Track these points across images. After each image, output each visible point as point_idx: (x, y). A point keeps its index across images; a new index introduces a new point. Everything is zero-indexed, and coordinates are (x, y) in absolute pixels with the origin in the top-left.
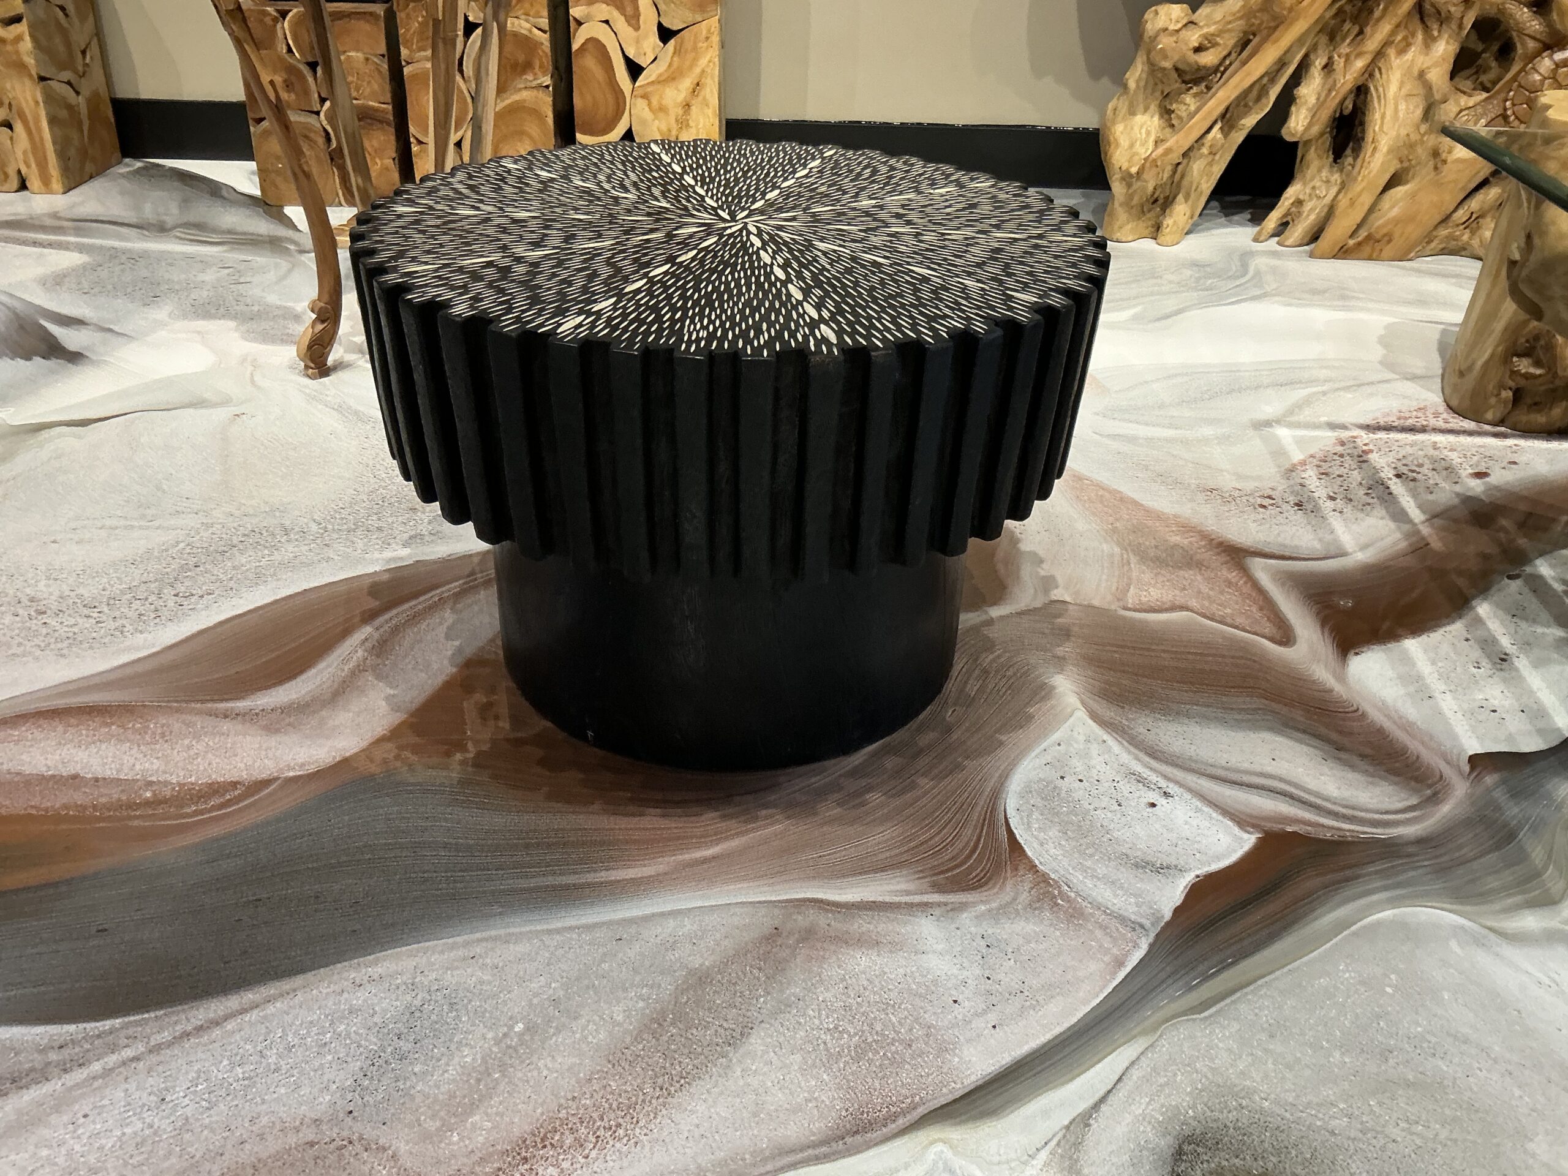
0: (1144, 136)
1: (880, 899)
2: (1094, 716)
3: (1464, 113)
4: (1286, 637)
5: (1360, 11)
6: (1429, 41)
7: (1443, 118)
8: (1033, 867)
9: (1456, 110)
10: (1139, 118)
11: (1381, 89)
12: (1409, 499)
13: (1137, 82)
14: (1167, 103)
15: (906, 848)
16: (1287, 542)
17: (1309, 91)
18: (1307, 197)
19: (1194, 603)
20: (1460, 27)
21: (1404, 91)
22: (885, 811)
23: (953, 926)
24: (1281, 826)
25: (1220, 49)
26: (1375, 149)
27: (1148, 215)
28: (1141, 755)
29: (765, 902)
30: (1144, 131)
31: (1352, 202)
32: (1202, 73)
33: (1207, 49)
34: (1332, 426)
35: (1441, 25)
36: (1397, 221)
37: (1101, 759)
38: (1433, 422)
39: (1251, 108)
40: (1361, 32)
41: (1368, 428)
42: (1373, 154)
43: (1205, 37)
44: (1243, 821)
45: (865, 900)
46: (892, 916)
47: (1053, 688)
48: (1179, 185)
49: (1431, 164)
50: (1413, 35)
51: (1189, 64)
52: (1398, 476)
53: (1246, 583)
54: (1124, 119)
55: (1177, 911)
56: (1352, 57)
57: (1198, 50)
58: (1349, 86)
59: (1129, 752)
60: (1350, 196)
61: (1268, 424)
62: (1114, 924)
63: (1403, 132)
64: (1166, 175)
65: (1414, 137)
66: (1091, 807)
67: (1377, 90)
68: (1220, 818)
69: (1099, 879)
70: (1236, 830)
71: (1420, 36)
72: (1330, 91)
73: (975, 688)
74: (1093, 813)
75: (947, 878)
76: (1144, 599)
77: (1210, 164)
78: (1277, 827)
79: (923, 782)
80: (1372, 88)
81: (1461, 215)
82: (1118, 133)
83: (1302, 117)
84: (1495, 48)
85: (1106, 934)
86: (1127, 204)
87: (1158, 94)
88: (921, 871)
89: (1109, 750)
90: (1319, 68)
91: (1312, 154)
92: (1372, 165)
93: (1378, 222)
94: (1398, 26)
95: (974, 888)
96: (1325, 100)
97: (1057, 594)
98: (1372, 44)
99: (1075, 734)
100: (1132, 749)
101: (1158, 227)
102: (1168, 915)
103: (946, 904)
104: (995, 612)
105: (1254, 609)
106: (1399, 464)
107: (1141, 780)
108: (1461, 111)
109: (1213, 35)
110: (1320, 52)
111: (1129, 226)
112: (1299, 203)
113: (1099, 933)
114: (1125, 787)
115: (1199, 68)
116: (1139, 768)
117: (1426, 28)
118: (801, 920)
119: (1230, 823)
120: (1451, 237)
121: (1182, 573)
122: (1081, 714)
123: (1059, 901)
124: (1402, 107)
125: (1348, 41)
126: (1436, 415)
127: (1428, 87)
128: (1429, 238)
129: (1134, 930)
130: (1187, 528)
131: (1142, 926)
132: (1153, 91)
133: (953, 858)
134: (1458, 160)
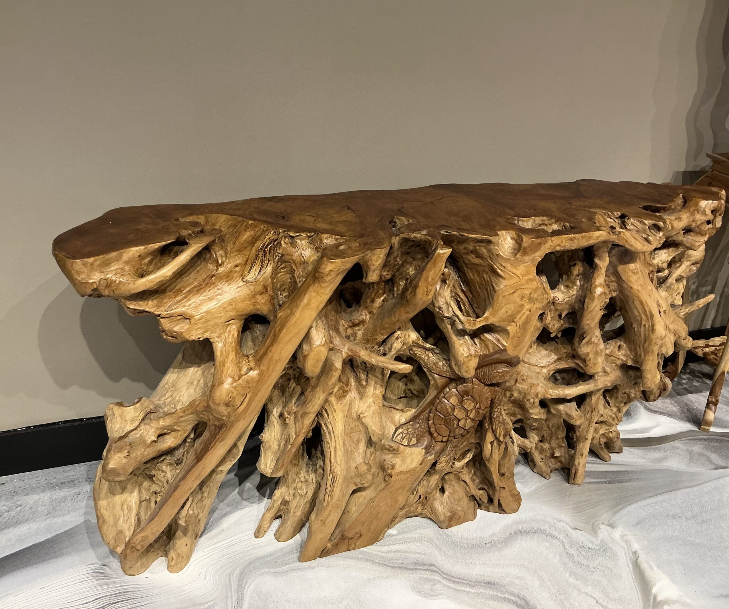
0: (126, 514)
6: (361, 388)
7: (383, 442)
9: (392, 428)
10: (119, 497)
21: (348, 429)
25: (179, 433)
26: (333, 479)
30: (125, 507)
31: (323, 523)
33: (167, 435)
35: (368, 375)
36: (363, 522)
40: (303, 393)
42: (333, 484)
50: (349, 384)
57: (160, 437)
71: (353, 385)
83: (269, 460)
90: (276, 417)
93: (349, 524)
96: (285, 449)
101: (167, 554)
109: (168, 427)
110: (275, 404)
112: (286, 502)
117: (357, 377)
125: (294, 400)
134: (401, 473)
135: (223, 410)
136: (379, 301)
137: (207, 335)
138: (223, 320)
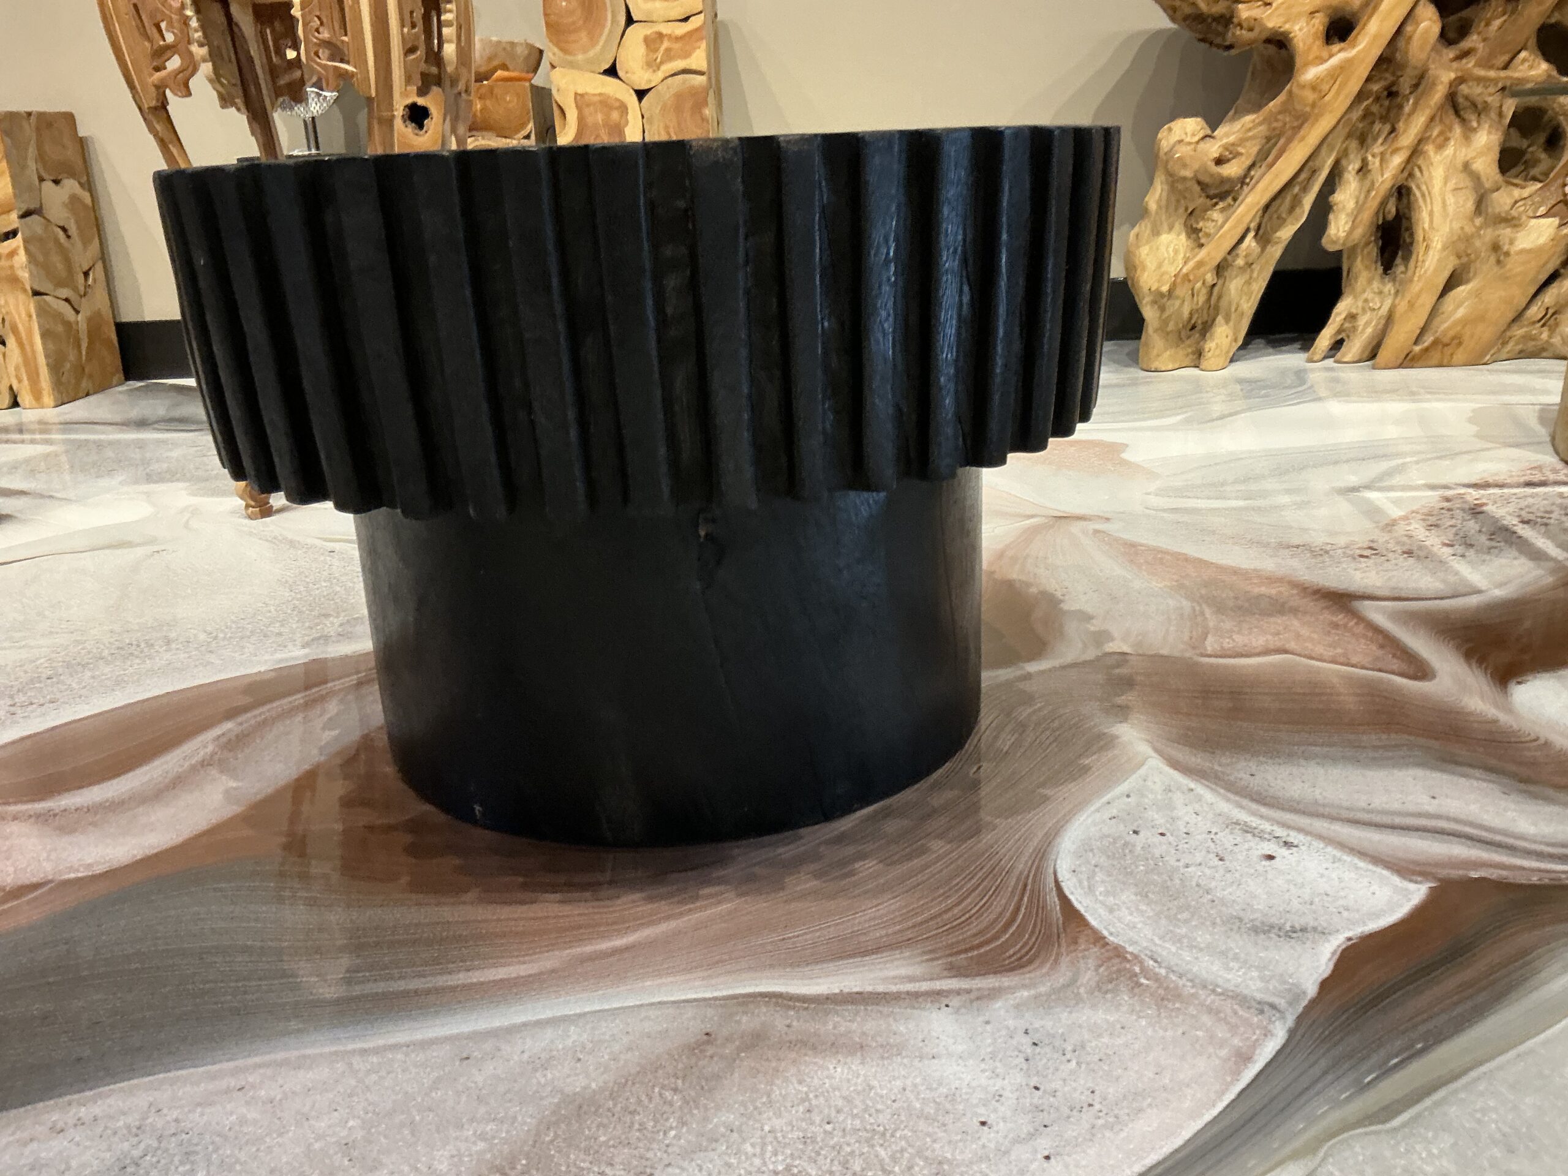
0: (1172, 254)
1: (869, 989)
2: (1175, 764)
3: (1520, 203)
4: (1421, 671)
5: (1389, 110)
6: (1469, 132)
7: (1497, 210)
8: (1098, 939)
9: (1509, 201)
10: (1165, 238)
11: (1424, 188)
12: (1543, 540)
13: (1159, 202)
14: (1192, 221)
15: (910, 924)
16: (1401, 585)
17: (1346, 197)
18: (1360, 311)
19: (1292, 645)
20: (1501, 115)
21: (1451, 185)
22: (882, 881)
23: (981, 1019)
24: (1461, 872)
25: (1243, 158)
26: (1427, 247)
27: (1188, 342)
28: (1245, 802)
29: (695, 1000)
30: (1171, 250)
31: (1411, 305)
32: (1226, 187)
33: (1228, 160)
34: (1433, 487)
35: (1479, 115)
36: (1465, 322)
37: (1190, 809)
38: (1552, 477)
39: (1285, 220)
40: (1393, 130)
41: (1475, 486)
42: (1426, 252)
43: (1226, 147)
44: (1406, 869)
45: (846, 990)
46: (886, 1010)
47: (1114, 737)
48: (1217, 309)
49: (1493, 259)
50: (1450, 129)
51: (1212, 176)
52: (1523, 522)
53: (1356, 624)
54: (1148, 242)
55: (1325, 985)
56: (1388, 156)
57: (1219, 161)
58: (1388, 185)
59: (1228, 800)
60: (1408, 297)
61: (1355, 489)
62: (1228, 1006)
63: (1456, 226)
64: (1202, 299)
65: (1469, 229)
66: (1181, 864)
67: (1419, 188)
68: (1371, 867)
69: (1201, 950)
70: (1396, 880)
71: (1458, 130)
72: (1369, 191)
73: (1009, 743)
74: (1182, 870)
75: (972, 958)
76: (1226, 645)
77: (1248, 283)
78: (1456, 873)
79: (938, 846)
80: (1414, 187)
81: (1535, 311)
82: (1143, 256)
83: (1343, 222)
84: (1542, 138)
85: (1220, 1020)
86: (1162, 329)
87: (1181, 210)
88: (931, 952)
89: (1199, 798)
90: (1354, 173)
91: (1359, 264)
92: (1427, 264)
93: (1444, 326)
94: (1432, 119)
95: (1012, 969)
96: (1364, 203)
97: (1111, 647)
98: (1408, 137)
99: (1149, 783)
100: (1229, 795)
101: (1199, 354)
102: (1311, 989)
103: (969, 991)
104: (1032, 667)
105: (1374, 648)
106: (1523, 513)
107: (1247, 830)
108: (1516, 202)
109: (1233, 144)
110: (1352, 156)
111: (1168, 353)
112: (1352, 317)
113: (1206, 1019)
114: (1226, 839)
115: (1223, 181)
116: (1243, 816)
117: (1463, 121)
118: (747, 1022)
119: (1386, 873)
120: (1528, 337)
121: (1272, 620)
122: (1156, 762)
123: (1143, 981)
124: (1451, 200)
125: (1380, 141)
126: (1555, 471)
127: (1476, 177)
128: (1502, 338)
129: (1262, 1012)
130: (1271, 580)
131: (1273, 1006)
132: (1176, 209)
133: (981, 933)
134: (1522, 251)
135: (1310, 96)
136: (1497, 23)
137: (1287, 27)
138: (1309, 8)
